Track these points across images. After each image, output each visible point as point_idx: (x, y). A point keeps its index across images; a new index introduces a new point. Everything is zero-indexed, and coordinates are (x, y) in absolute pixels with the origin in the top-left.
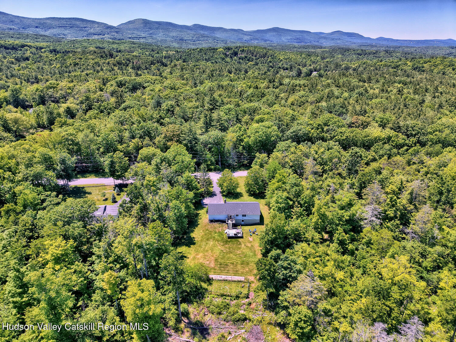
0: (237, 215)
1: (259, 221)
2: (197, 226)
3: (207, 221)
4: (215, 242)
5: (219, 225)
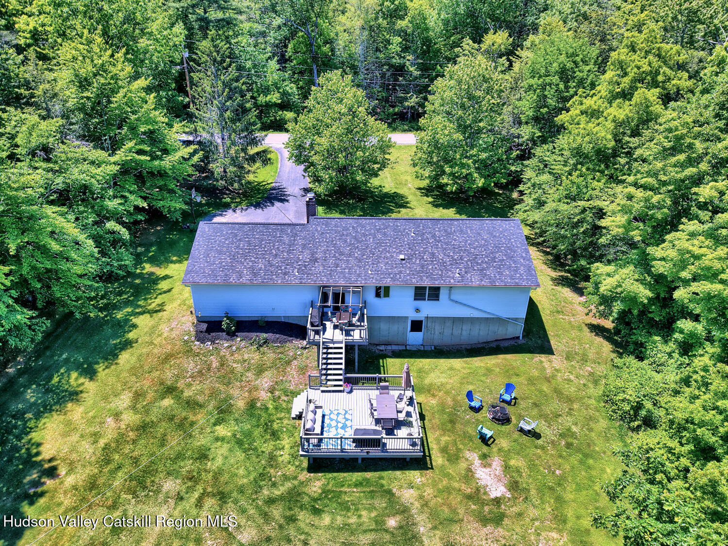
0: (382, 292)
1: (518, 330)
2: (111, 355)
3: (188, 323)
4: (199, 504)
5: (256, 356)
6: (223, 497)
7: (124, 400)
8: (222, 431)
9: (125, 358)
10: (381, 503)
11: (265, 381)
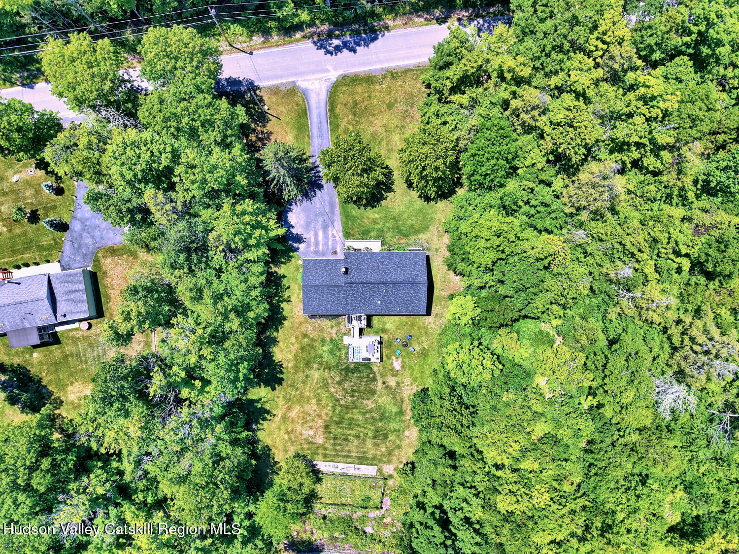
2: (281, 322)
4: (324, 371)
5: (330, 323)
6: (329, 369)
7: (293, 340)
8: (324, 348)
9: (286, 323)
10: (368, 371)
11: (334, 331)
